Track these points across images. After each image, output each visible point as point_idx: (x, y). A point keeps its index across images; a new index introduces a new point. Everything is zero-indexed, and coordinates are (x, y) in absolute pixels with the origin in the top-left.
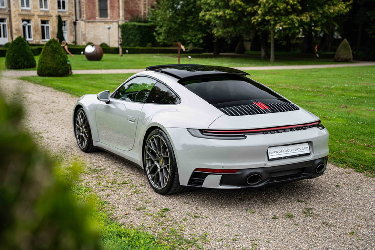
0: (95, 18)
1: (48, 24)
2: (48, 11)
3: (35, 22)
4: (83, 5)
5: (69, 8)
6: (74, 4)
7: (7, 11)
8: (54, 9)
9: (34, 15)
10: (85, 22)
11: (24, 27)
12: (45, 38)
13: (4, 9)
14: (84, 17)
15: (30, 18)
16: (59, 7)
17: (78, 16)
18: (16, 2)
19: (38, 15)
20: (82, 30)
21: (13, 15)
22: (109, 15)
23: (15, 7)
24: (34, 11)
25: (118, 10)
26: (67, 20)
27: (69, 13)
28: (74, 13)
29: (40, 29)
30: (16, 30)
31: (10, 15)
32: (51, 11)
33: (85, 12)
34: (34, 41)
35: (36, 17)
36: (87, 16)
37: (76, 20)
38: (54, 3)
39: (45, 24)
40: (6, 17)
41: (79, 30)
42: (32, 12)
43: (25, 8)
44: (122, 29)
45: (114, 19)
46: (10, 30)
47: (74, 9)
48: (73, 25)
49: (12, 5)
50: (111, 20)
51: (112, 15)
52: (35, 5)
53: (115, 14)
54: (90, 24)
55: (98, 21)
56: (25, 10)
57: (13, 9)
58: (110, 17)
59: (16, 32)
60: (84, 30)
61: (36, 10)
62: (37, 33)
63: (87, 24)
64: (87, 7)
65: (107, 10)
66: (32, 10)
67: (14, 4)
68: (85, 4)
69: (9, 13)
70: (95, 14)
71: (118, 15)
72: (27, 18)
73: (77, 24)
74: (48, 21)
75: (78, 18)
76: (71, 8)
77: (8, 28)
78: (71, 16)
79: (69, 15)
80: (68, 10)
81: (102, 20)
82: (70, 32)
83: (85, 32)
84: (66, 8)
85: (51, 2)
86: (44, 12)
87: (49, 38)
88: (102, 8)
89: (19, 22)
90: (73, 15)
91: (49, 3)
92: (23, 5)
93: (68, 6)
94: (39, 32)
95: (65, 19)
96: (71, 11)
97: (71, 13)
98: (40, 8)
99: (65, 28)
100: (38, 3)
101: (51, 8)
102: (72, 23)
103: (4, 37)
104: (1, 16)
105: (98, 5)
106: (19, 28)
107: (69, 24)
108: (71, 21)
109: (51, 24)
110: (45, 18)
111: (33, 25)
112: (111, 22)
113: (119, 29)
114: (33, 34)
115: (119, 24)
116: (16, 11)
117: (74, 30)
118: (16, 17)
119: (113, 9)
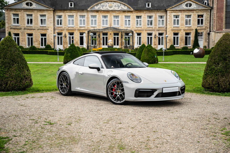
0: (222, 29)
1: (190, 35)
2: (191, 27)
3: (181, 35)
4: (215, 21)
6: (209, 20)
7: (165, 28)
8: (195, 25)
9: (181, 30)
10: (215, 33)
11: (174, 38)
12: (187, 45)
13: (163, 27)
14: (214, 29)
15: (178, 32)
16: (198, 23)
18: (170, 22)
19: (183, 30)
20: (213, 38)
21: (168, 30)
23: (170, 25)
24: (181, 27)
29: (184, 39)
30: (169, 40)
31: (166, 31)
32: (192, 26)
33: (215, 26)
34: (180, 47)
35: (182, 31)
36: (216, 28)
38: (195, 21)
39: (188, 35)
40: (164, 32)
41: (211, 38)
42: (180, 28)
43: (176, 26)
46: (165, 40)
47: (209, 24)
48: (207, 35)
49: (168, 24)
52: (182, 23)
54: (219, 33)
55: (224, 31)
57: (168, 27)
60: (214, 38)
61: (183, 26)
62: (182, 41)
63: (216, 34)
64: (217, 22)
66: (180, 27)
67: (169, 24)
68: (216, 20)
69: (166, 29)
70: (222, 26)
72: (176, 32)
73: (210, 34)
74: (190, 33)
75: (211, 30)
76: (207, 23)
78: (206, 29)
79: (205, 28)
80: (205, 25)
81: (227, 30)
82: (205, 40)
83: (215, 39)
84: (203, 24)
85: (193, 20)
86: (188, 28)
87: (190, 45)
88: (228, 23)
89: (172, 35)
90: (208, 28)
91: (192, 21)
92: (174, 23)
93: (205, 22)
94: (184, 41)
95: (202, 31)
96: (207, 26)
97: (207, 27)
98: (186, 25)
99: (202, 37)
100: (185, 22)
101: (193, 24)
102: (207, 34)
103: (162, 45)
104: (160, 32)
105: (225, 20)
106: (171, 39)
107: (204, 35)
108: (206, 32)
109: (192, 35)
110: (188, 31)
111: (180, 37)
114: (180, 42)
116: (170, 28)
117: (208, 38)
118: (170, 32)
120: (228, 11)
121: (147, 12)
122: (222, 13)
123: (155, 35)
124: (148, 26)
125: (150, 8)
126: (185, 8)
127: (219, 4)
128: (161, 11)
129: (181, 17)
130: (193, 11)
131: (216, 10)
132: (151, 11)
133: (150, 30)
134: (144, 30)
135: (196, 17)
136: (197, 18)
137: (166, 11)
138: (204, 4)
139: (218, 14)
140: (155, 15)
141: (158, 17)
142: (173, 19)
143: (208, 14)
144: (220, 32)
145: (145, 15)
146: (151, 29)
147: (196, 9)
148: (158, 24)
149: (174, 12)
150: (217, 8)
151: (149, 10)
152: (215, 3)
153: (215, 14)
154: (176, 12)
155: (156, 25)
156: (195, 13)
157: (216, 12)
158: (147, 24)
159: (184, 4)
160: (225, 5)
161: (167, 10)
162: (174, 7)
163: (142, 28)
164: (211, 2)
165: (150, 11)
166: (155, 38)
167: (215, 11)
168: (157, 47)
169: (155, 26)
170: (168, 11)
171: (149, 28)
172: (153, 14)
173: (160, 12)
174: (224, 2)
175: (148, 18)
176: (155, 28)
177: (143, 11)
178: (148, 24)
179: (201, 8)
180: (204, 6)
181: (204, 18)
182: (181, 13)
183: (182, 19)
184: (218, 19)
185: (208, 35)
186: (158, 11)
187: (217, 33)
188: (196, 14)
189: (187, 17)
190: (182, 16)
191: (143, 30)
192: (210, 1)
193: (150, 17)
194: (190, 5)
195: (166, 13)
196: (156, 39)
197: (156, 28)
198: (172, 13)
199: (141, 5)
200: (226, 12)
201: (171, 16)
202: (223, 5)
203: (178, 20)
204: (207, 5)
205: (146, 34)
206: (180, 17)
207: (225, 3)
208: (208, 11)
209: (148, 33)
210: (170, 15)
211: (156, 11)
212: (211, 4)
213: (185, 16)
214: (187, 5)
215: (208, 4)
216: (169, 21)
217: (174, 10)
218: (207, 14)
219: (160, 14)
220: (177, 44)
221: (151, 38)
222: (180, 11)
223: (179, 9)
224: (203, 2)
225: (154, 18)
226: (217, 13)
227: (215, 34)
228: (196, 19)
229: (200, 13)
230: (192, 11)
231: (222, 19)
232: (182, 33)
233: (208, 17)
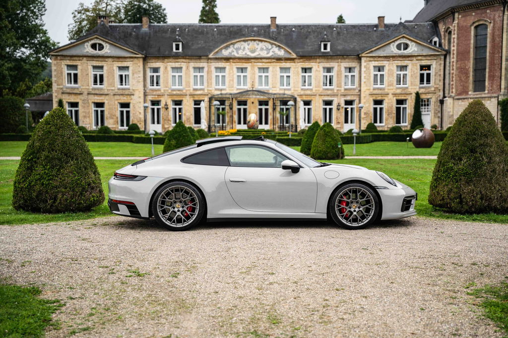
0: (467, 93)
1: (406, 104)
2: (407, 88)
3: (388, 103)
4: (453, 77)
5: (435, 82)
6: (442, 76)
7: (357, 91)
8: (415, 85)
9: (388, 94)
10: (454, 99)
11: (375, 109)
12: (400, 123)
13: (354, 89)
14: (452, 92)
15: (383, 98)
16: (422, 81)
17: (447, 92)
19: (392, 94)
20: (449, 110)
21: (362, 95)
22: (487, 89)
23: (366, 86)
24: (388, 89)
25: (499, 79)
26: (431, 98)
27: (435, 88)
28: (441, 88)
29: (395, 112)
30: (365, 114)
31: (360, 96)
32: (410, 87)
33: (454, 86)
34: (386, 126)
35: (390, 96)
36: (457, 90)
37: (444, 97)
38: (416, 77)
39: (403, 104)
40: (355, 98)
41: (446, 110)
42: (386, 90)
43: (379, 86)
44: (503, 107)
45: (493, 93)
46: (358, 114)
47: (442, 83)
48: (439, 104)
49: (362, 83)
50: (489, 95)
51: (490, 88)
52: (391, 81)
53: (495, 86)
54: (461, 101)
55: (472, 96)
56: (378, 89)
57: (363, 89)
58: (488, 90)
59: (365, 116)
60: (451, 110)
61: (392, 88)
62: (391, 116)
63: (456, 102)
64: (458, 79)
65: (485, 81)
66: (387, 88)
67: (365, 82)
68: (456, 75)
69: (359, 94)
70: (467, 87)
71: (499, 87)
72: (379, 98)
73: (445, 101)
74: (406, 100)
75: (446, 95)
76: (437, 82)
77: (357, 111)
78: (437, 92)
79: (435, 90)
80: (433, 84)
81: (477, 95)
82: (435, 113)
83: (453, 112)
84: (431, 82)
85: (412, 76)
86: (401, 90)
87: (406, 123)
88: (478, 80)
89: (370, 104)
90: (440, 90)
91: (408, 78)
92: (375, 82)
93: (434, 79)
94: (393, 114)
95: (429, 97)
96: (438, 86)
97: (437, 88)
98: (397, 84)
99: (428, 108)
100: (395, 78)
101: (411, 84)
102: (439, 101)
103: (351, 123)
104: (349, 98)
105: (473, 75)
106: (369, 111)
107: (433, 103)
108: (437, 98)
109: (410, 104)
110: (402, 96)
111: (386, 107)
112: (488, 97)
113: (499, 106)
114: (386, 117)
115: (499, 100)
116: (367, 91)
117: (440, 110)
118: (366, 98)
119: (493, 80)
120: (478, 57)
121: (323, 60)
122: (467, 62)
123: (339, 105)
124: (325, 87)
125: (328, 52)
126: (395, 52)
127: (461, 44)
128: (349, 59)
129: (389, 70)
130: (412, 59)
131: (455, 56)
132: (331, 59)
133: (328, 95)
134: (318, 95)
135: (417, 69)
136: (418, 72)
137: (359, 59)
138: (432, 45)
139: (459, 63)
140: (338, 65)
141: (343, 69)
142: (373, 72)
144: (464, 99)
145: (319, 66)
146: (329, 92)
147: (416, 54)
148: (343, 84)
149: (375, 61)
150: (458, 53)
151: (326, 57)
152: (454, 42)
153: (454, 64)
154: (377, 61)
155: (339, 85)
156: (415, 61)
157: (455, 60)
158: (322, 84)
159: (393, 45)
160: (472, 46)
161: (360, 56)
162: (375, 50)
163: (314, 91)
164: (447, 41)
165: (328, 59)
166: (338, 109)
167: (453, 58)
168: (342, 127)
169: (338, 87)
170: (362, 58)
171: (326, 91)
172: (335, 64)
173: (347, 60)
174: (470, 40)
175: (324, 72)
176: (338, 90)
177: (314, 58)
178: (324, 83)
179: (426, 52)
180: (433, 47)
181: (432, 72)
182: (388, 62)
183: (390, 75)
184: (459, 72)
185: (440, 105)
186: (345, 59)
187: (457, 101)
188: (416, 63)
189: (399, 69)
190: (390, 68)
191: (316, 95)
192: (445, 39)
193: (329, 70)
194: (406, 46)
195: (358, 62)
196: (341, 113)
197: (341, 90)
198: (370, 63)
199: (310, 48)
200: (475, 59)
201: (369, 68)
202: (470, 47)
203: (382, 76)
204: (438, 45)
205: (322, 103)
206: (386, 69)
207: (472, 41)
208: (441, 58)
209: (324, 101)
210: (368, 66)
211: (339, 58)
212: (447, 44)
213: (395, 68)
214: (399, 47)
215: (440, 45)
216: (365, 77)
217: (374, 55)
218: (439, 63)
219: (347, 63)
220: (380, 122)
221: (331, 110)
222: (387, 58)
223: (385, 55)
224: (431, 41)
225: (336, 71)
226: (457, 61)
227: (454, 103)
228: (417, 72)
229: (425, 63)
230: (410, 59)
231: (467, 74)
232: (390, 101)
233: (440, 69)
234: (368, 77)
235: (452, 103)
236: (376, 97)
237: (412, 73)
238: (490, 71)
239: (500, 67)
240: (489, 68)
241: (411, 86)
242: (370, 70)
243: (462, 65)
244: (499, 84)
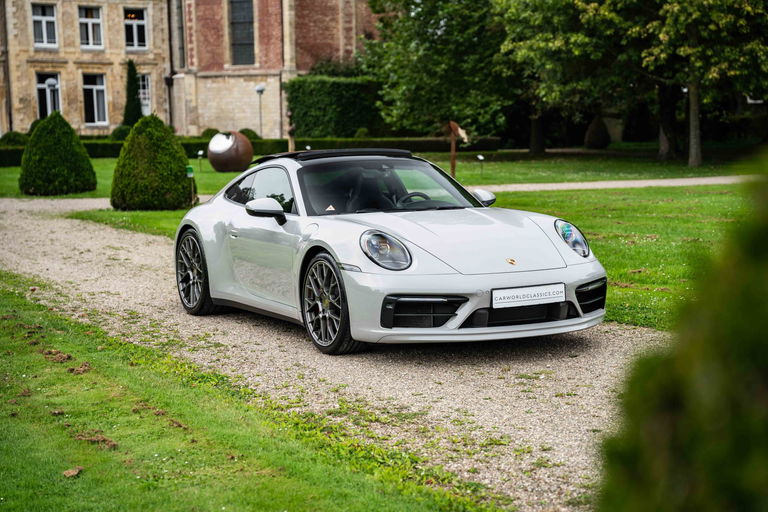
0: (220, 66)
1: (102, 84)
2: (103, 52)
3: (68, 81)
4: (191, 35)
5: (154, 43)
6: (166, 31)
8: (117, 47)
9: (66, 62)
10: (196, 77)
11: (42, 93)
12: (93, 121)
14: (192, 64)
15: (58, 70)
16: (129, 39)
17: (177, 63)
18: (21, 30)
19: (75, 63)
20: (189, 98)
21: (13, 63)
22: (257, 59)
23: (20, 43)
24: (66, 53)
25: (280, 45)
26: (149, 74)
27: (156, 54)
28: (167, 54)
29: (81, 98)
30: (21, 100)
31: (5, 64)
32: (108, 51)
33: (195, 53)
35: (71, 66)
36: (200, 61)
37: (173, 73)
38: (118, 31)
39: (95, 84)
41: (180, 98)
42: (62, 55)
43: (45, 45)
44: (291, 93)
45: (269, 68)
46: (4, 100)
47: (166, 46)
48: (164, 86)
49: (10, 37)
50: (262, 72)
51: (264, 59)
52: (69, 36)
53: (271, 55)
54: (210, 81)
55: (230, 73)
56: (45, 50)
57: (14, 48)
58: (260, 62)
59: (21, 106)
60: (193, 98)
61: (72, 49)
62: (74, 106)
63: (201, 83)
64: (202, 39)
65: (252, 45)
66: (62, 50)
67: (16, 36)
68: (196, 31)
69: (3, 58)
70: (221, 55)
71: (279, 57)
72: (48, 69)
73: (175, 82)
74: (101, 76)
75: (176, 69)
76: (159, 42)
78: (160, 62)
79: (155, 59)
80: (152, 47)
81: (240, 70)
82: (158, 103)
83: (197, 102)
84: (147, 43)
85: (110, 28)
86: (90, 55)
87: (104, 120)
88: (239, 42)
89: (30, 80)
90: (164, 59)
91: (103, 32)
92: (38, 37)
93: (152, 37)
94: (78, 104)
95: (144, 71)
96: (160, 51)
97: (159, 54)
98: (82, 44)
99: (144, 94)
100: (78, 31)
101: (110, 43)
102: (163, 81)
105: (229, 34)
106: (29, 95)
107: (154, 84)
108: (161, 74)
109: (110, 85)
110: (93, 68)
111: (64, 88)
112: (262, 75)
113: (283, 92)
114: (64, 109)
115: (283, 80)
116: (22, 53)
117: (167, 97)
118: (21, 68)
119: (268, 44)
122: (215, 7)
129: (63, 14)
135: (118, 15)
136: (121, 22)
139: (202, 8)
142: (31, 18)
143: (161, 9)
144: (216, 77)
153: (193, 9)
157: (193, 2)
181: (148, 22)
183: (67, 24)
184: (203, 26)
185: (167, 87)
187: (203, 80)
188: (116, 4)
189: (84, 14)
190: (67, 10)
201: (23, 6)
203: (50, 25)
206: (58, 11)
210: (19, 4)
213: (76, 10)
216: (15, 24)
218: (158, 7)
227: (196, 84)
228: (119, 22)
229: (132, 4)
231: (218, 30)
232: (71, 76)
233: (162, 19)
234: (23, 26)
235: (193, 86)
236: (42, 67)
237: (111, 22)
238: (262, 27)
239: (279, 21)
240: (260, 20)
241: (110, 48)
242: (25, 11)
243: (207, 13)
244: (279, 51)
